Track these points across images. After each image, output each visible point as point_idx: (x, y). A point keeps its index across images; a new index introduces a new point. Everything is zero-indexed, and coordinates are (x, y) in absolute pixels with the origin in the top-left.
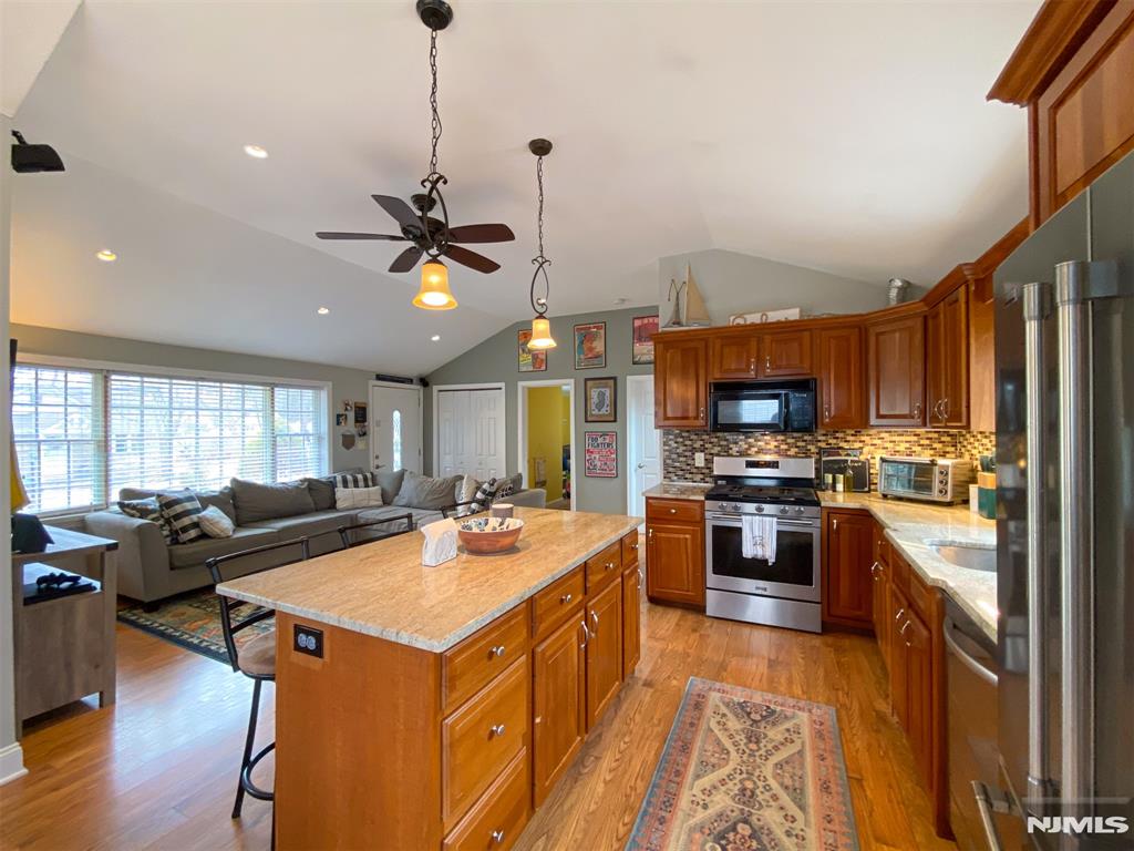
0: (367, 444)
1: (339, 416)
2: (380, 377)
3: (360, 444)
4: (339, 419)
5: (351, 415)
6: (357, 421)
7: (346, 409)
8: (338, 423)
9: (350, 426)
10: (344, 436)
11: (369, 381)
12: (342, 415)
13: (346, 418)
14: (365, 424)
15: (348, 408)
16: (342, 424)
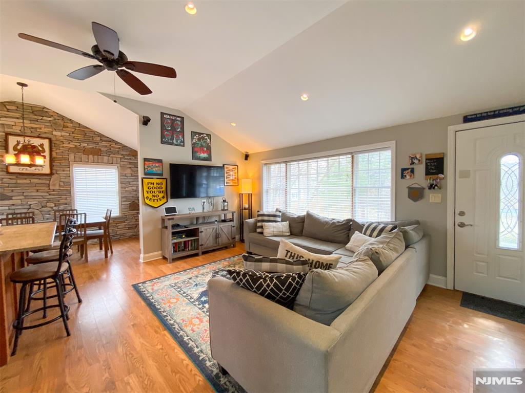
0: (444, 199)
1: (403, 170)
2: (467, 119)
3: (433, 197)
4: (403, 173)
5: (420, 169)
6: (428, 173)
7: (413, 163)
8: (403, 177)
9: (420, 178)
10: (410, 188)
11: (449, 127)
12: (408, 169)
13: (412, 171)
14: (441, 176)
15: (416, 161)
16: (408, 177)
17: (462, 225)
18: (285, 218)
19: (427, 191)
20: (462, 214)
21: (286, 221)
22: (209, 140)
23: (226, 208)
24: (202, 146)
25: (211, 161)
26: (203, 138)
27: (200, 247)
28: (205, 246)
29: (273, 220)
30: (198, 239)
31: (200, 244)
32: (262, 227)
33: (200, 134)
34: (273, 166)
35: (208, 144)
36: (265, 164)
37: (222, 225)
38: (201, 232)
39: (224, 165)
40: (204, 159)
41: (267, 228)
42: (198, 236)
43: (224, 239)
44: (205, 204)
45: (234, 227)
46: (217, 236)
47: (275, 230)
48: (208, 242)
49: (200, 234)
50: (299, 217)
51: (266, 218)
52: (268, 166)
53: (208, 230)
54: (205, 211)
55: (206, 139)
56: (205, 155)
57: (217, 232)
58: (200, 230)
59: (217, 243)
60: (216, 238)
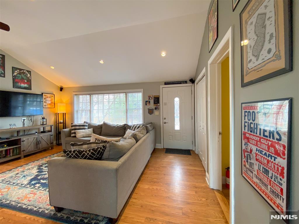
0: (160, 113)
1: (146, 102)
2: (166, 83)
3: (156, 113)
5: (152, 101)
6: (154, 103)
7: (149, 99)
8: (146, 104)
9: (152, 106)
10: (149, 109)
11: (161, 86)
12: (148, 101)
13: (149, 102)
14: (159, 104)
15: (150, 98)
16: (148, 105)
17: (165, 123)
18: (90, 126)
19: (154, 110)
20: (165, 119)
21: (91, 128)
22: (29, 75)
23: (44, 123)
24: (22, 79)
25: (31, 90)
26: (24, 73)
27: (22, 152)
28: (27, 151)
29: (82, 128)
30: (20, 146)
31: (22, 150)
32: (75, 133)
33: (20, 70)
34: (81, 96)
35: (28, 78)
36: (76, 95)
37: (42, 135)
38: (23, 141)
39: (42, 94)
40: (25, 88)
41: (79, 133)
42: (20, 145)
43: (43, 145)
44: (26, 121)
45: (52, 135)
46: (38, 143)
47: (84, 134)
48: (29, 148)
49: (22, 143)
50: (99, 125)
51: (77, 127)
52: (77, 96)
53: (29, 139)
54: (25, 126)
55: (27, 74)
56: (26, 85)
57: (38, 140)
58: (22, 140)
59: (38, 148)
60: (37, 144)
